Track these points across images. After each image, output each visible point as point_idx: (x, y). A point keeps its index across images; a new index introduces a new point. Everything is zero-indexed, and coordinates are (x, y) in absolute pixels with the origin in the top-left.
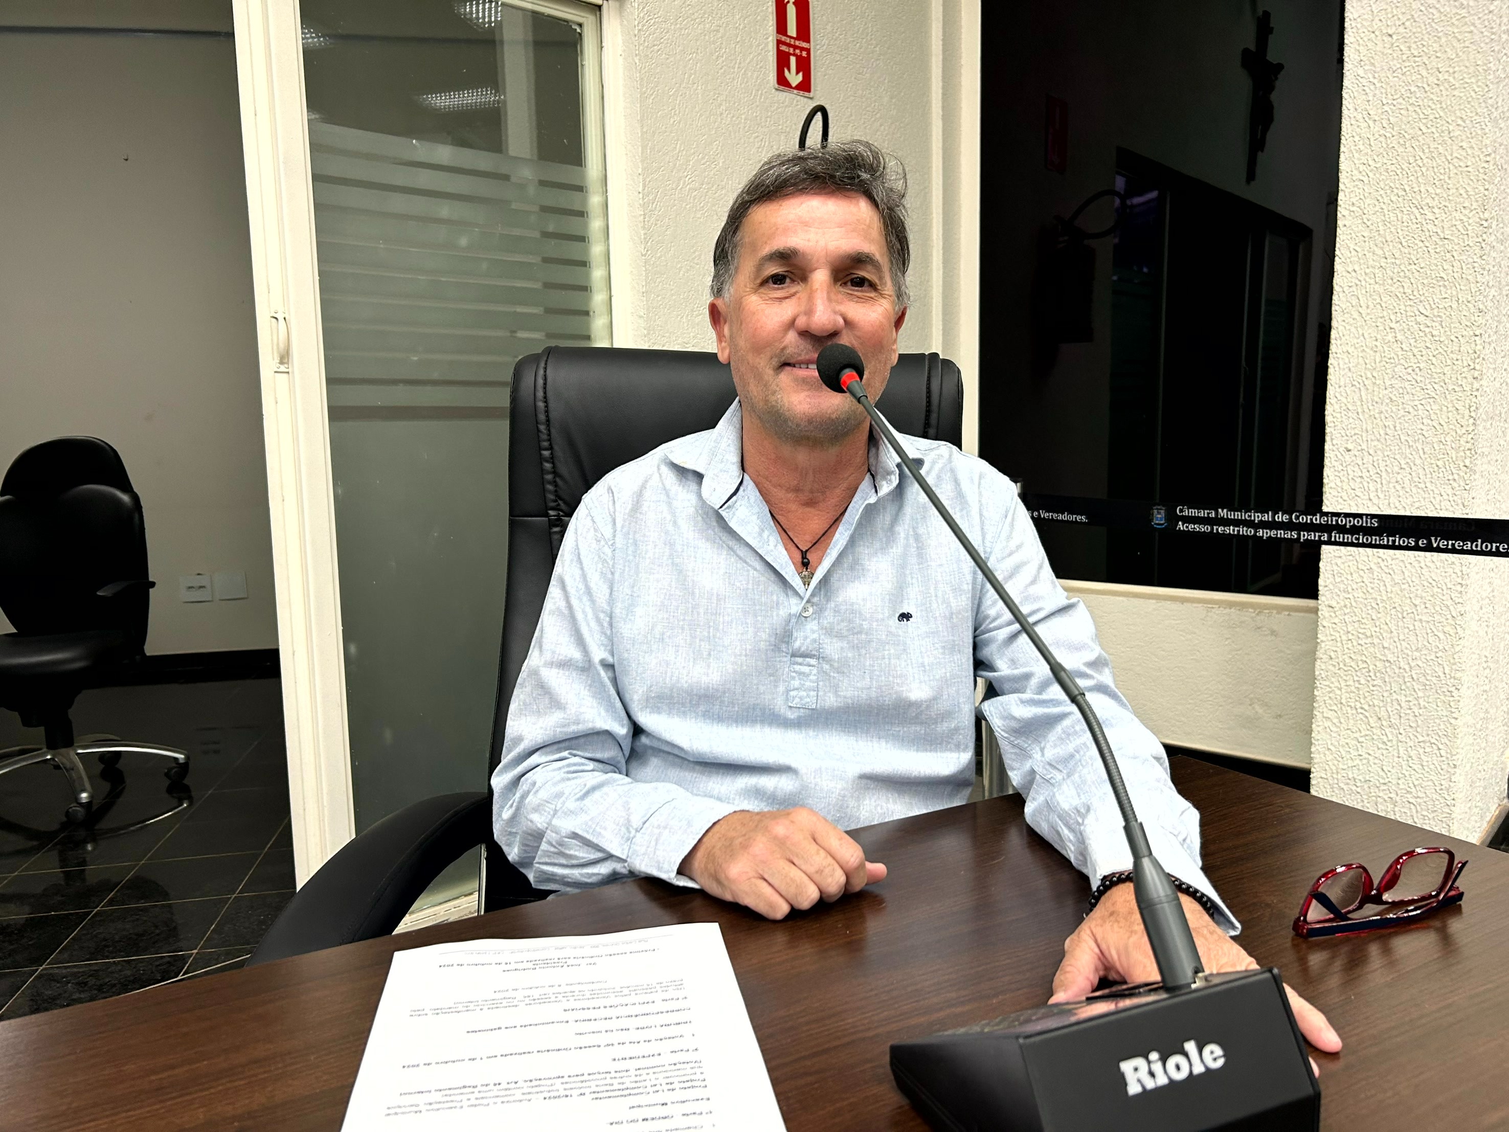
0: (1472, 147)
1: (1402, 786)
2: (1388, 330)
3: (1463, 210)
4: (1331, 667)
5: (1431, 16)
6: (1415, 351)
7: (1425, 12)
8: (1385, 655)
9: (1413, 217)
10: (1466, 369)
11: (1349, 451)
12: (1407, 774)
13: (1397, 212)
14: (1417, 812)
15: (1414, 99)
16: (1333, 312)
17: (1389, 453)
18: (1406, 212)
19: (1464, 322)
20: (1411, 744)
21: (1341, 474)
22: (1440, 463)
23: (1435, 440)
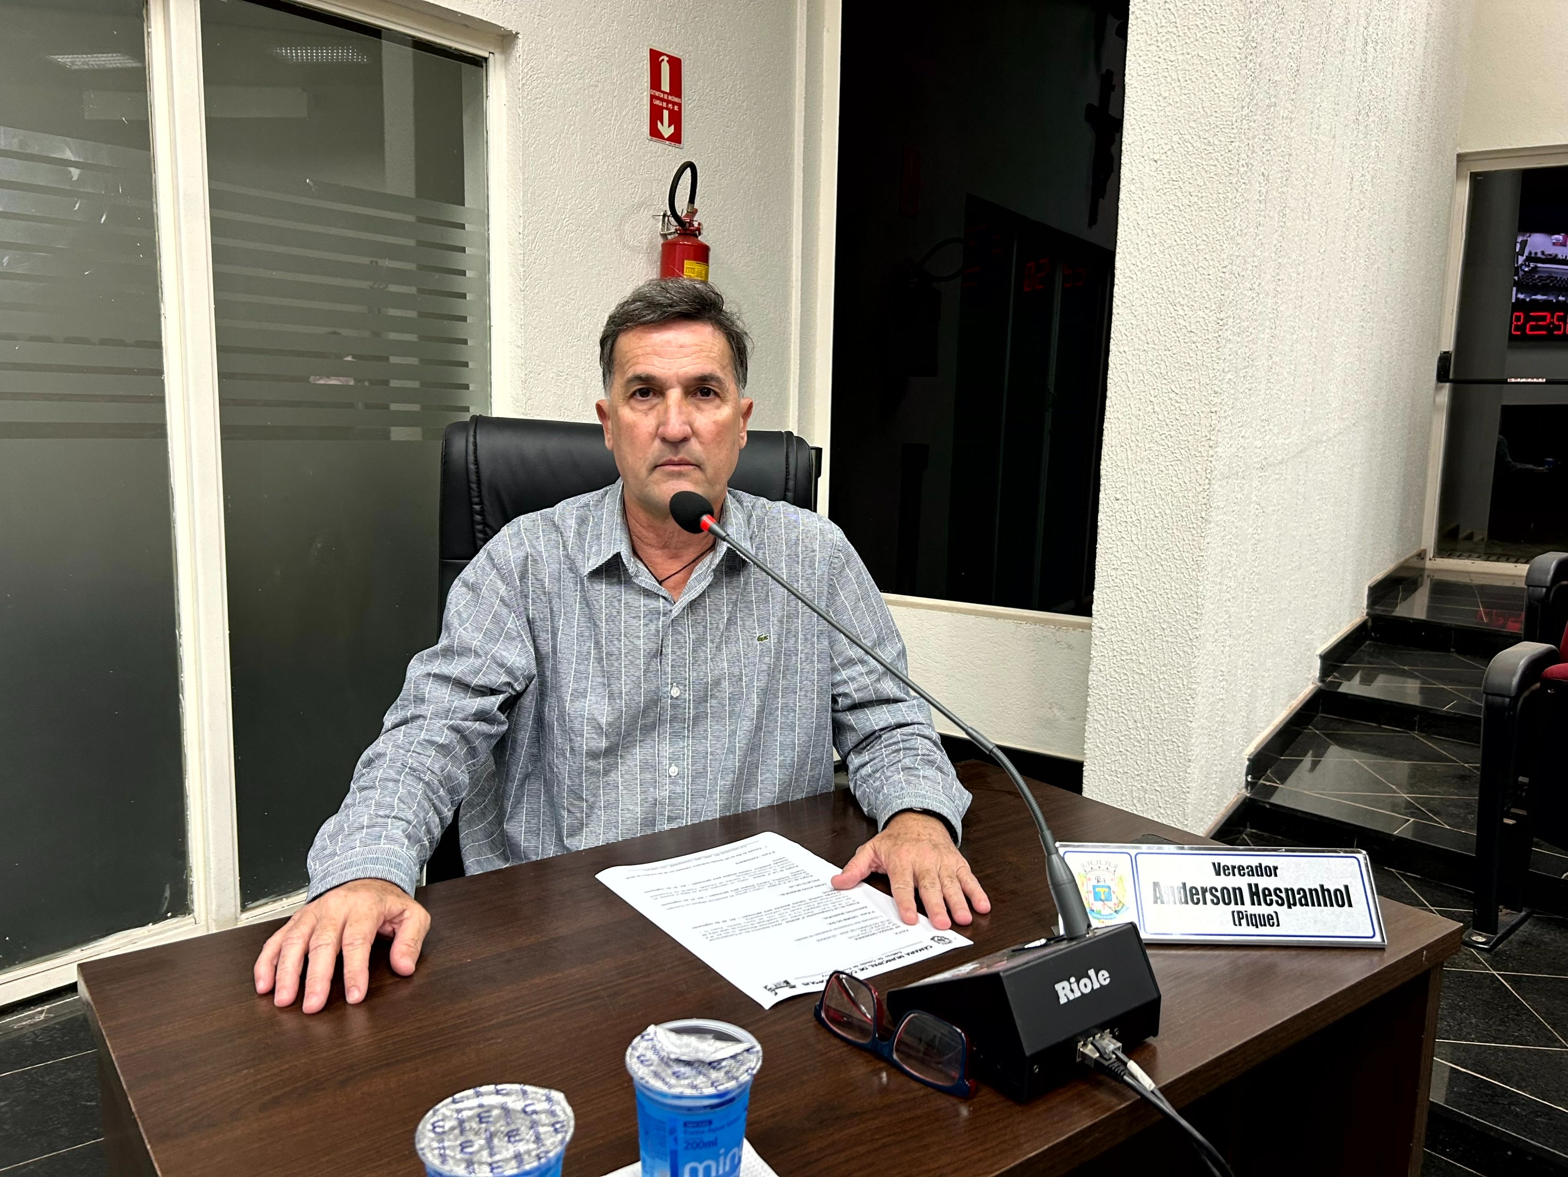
0: (1212, 260)
1: (1151, 778)
2: (1149, 402)
3: (1205, 310)
4: (1100, 678)
5: (1186, 149)
6: (1168, 421)
7: (1182, 145)
8: (1140, 669)
9: (1168, 312)
10: (1204, 439)
11: (1118, 500)
12: (1154, 767)
13: (1157, 306)
14: (1162, 798)
15: (1172, 215)
16: (1108, 385)
17: (1146, 503)
18: (1163, 307)
19: (1203, 400)
20: (1158, 742)
21: (1110, 519)
22: (1184, 514)
23: (1180, 495)
